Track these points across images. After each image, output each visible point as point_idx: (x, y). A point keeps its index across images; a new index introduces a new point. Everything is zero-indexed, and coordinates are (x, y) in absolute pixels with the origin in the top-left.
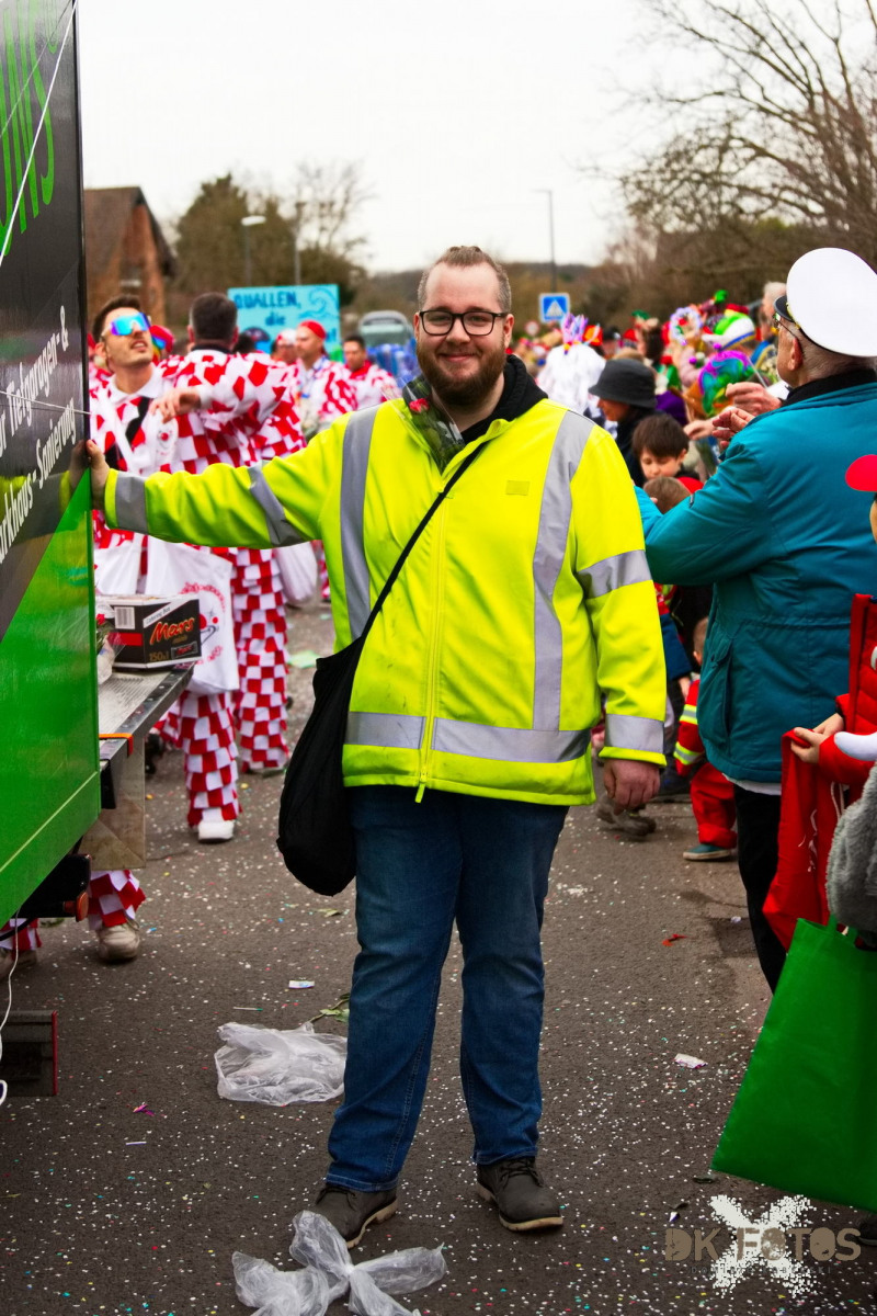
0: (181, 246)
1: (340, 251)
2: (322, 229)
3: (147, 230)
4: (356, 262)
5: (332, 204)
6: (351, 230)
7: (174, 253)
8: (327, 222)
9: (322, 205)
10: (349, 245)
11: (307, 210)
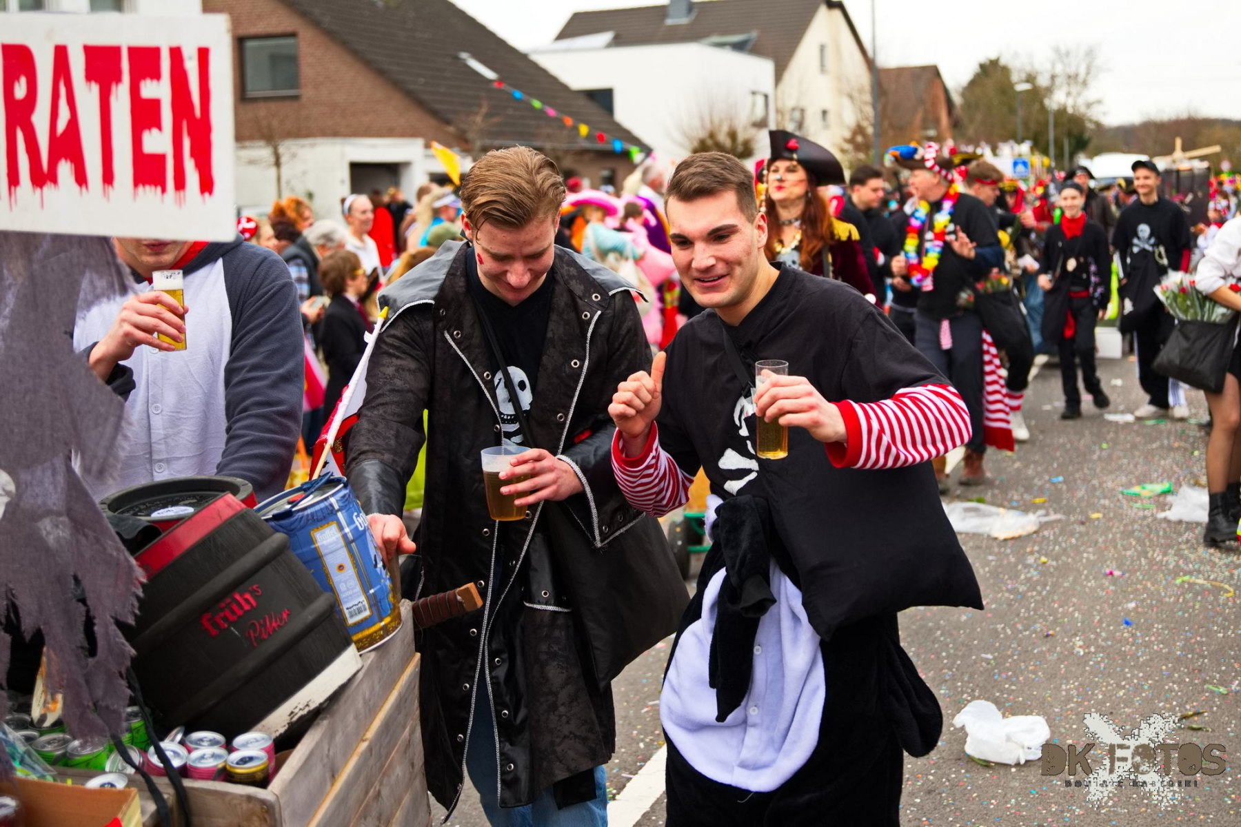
0: (967, 105)
1: (1083, 109)
2: (1069, 94)
3: (942, 96)
4: (1095, 118)
5: (1077, 75)
6: (1091, 94)
8: (1074, 90)
9: (1069, 77)
10: (1089, 105)
11: (1058, 81)
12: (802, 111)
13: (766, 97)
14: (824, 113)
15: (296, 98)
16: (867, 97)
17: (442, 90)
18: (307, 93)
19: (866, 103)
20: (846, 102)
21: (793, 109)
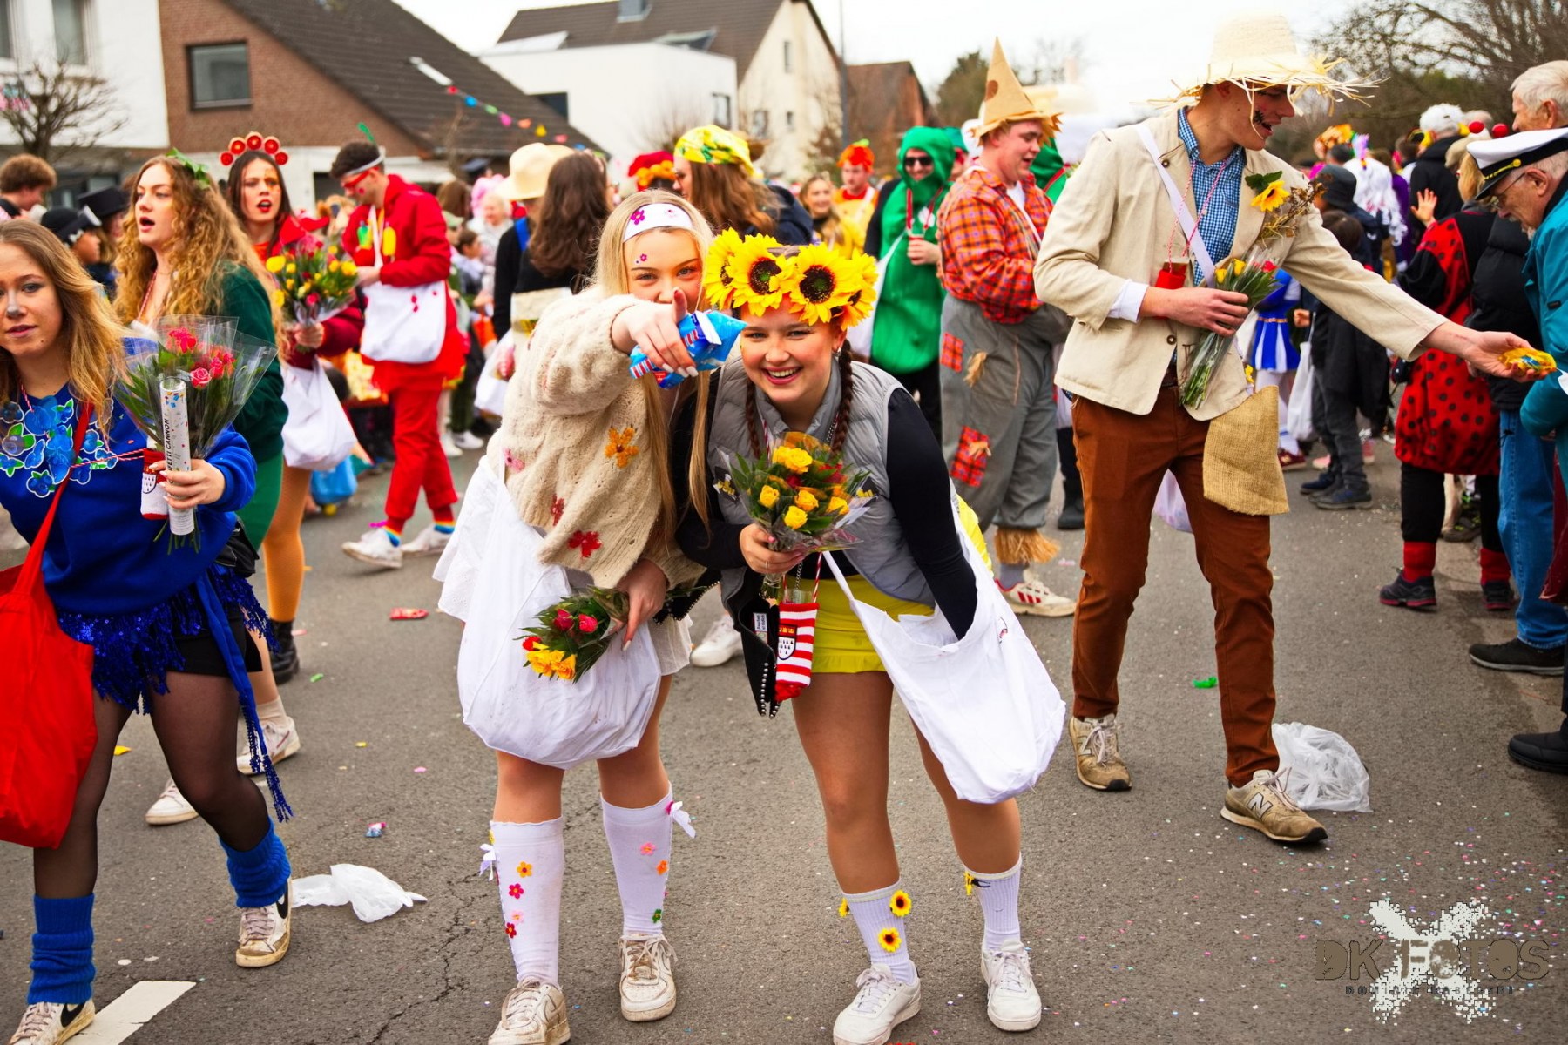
0: (944, 106)
3: (916, 95)
7: (935, 113)
12: (766, 114)
13: (728, 98)
14: (789, 115)
15: (248, 108)
16: (836, 98)
17: (397, 96)
18: (259, 102)
19: (833, 104)
20: (813, 103)
21: (756, 112)
